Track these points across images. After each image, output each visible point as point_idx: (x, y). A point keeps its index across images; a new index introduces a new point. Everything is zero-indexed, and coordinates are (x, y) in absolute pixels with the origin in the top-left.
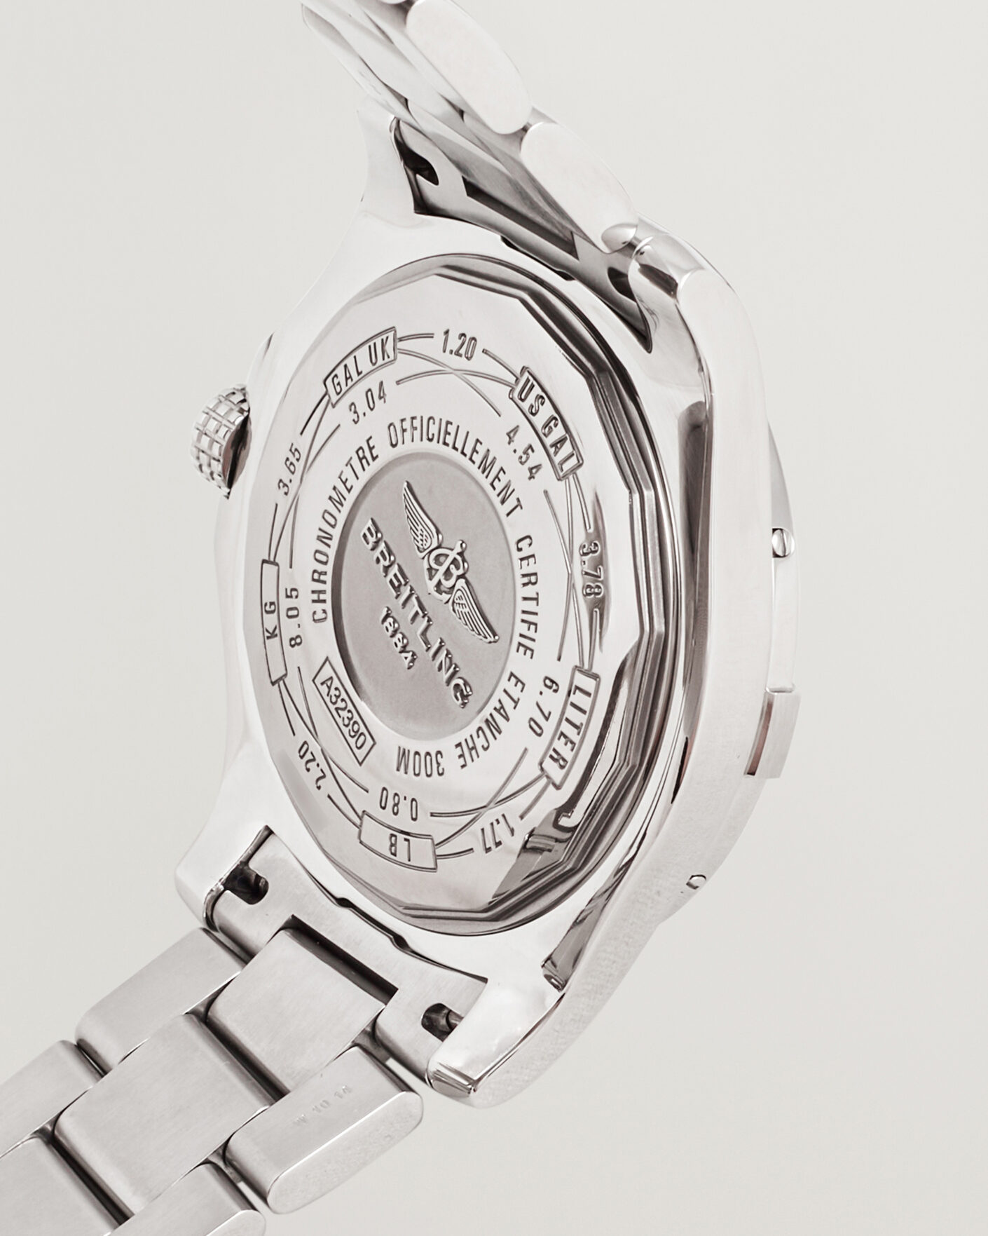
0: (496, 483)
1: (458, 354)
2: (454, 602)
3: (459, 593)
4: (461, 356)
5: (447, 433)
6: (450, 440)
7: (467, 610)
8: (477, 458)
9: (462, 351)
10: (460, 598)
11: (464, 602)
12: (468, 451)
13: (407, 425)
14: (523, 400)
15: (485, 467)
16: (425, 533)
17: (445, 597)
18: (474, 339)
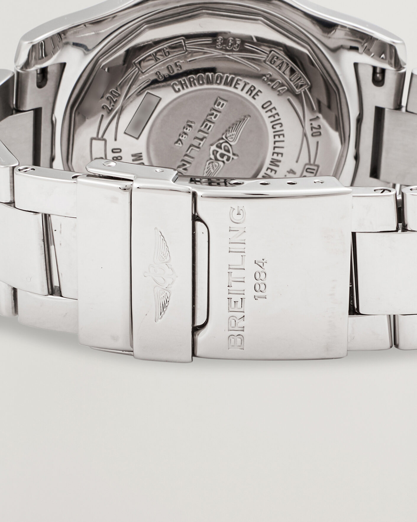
0: (269, 170)
1: (312, 128)
2: (212, 162)
3: (217, 164)
4: (312, 130)
5: (279, 136)
6: (277, 138)
7: (212, 171)
8: (275, 156)
9: (314, 130)
10: (216, 166)
11: (215, 168)
12: (277, 150)
13: (274, 112)
14: (307, 171)
15: (274, 162)
16: (234, 136)
17: (212, 157)
18: (320, 134)
